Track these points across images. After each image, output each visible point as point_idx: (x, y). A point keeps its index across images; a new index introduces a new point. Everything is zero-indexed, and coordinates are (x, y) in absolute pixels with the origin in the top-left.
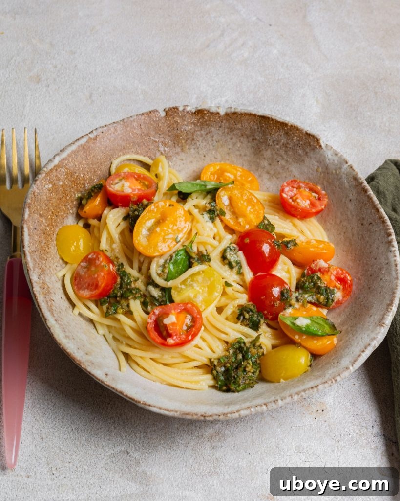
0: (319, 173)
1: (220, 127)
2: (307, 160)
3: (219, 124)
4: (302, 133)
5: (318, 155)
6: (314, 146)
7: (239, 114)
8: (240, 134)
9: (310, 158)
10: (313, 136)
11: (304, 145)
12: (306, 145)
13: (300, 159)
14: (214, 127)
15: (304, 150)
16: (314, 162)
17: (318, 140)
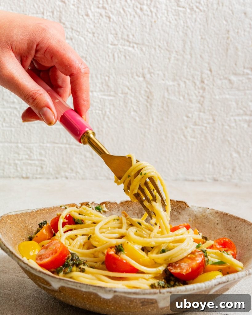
0: (191, 221)
1: (118, 211)
2: (181, 217)
3: (118, 209)
4: (174, 202)
5: (188, 212)
6: (184, 207)
7: (130, 201)
8: (132, 214)
9: (183, 215)
10: (182, 202)
11: (177, 208)
12: (178, 208)
13: (176, 218)
14: (115, 212)
15: (178, 212)
16: (186, 217)
17: (185, 203)
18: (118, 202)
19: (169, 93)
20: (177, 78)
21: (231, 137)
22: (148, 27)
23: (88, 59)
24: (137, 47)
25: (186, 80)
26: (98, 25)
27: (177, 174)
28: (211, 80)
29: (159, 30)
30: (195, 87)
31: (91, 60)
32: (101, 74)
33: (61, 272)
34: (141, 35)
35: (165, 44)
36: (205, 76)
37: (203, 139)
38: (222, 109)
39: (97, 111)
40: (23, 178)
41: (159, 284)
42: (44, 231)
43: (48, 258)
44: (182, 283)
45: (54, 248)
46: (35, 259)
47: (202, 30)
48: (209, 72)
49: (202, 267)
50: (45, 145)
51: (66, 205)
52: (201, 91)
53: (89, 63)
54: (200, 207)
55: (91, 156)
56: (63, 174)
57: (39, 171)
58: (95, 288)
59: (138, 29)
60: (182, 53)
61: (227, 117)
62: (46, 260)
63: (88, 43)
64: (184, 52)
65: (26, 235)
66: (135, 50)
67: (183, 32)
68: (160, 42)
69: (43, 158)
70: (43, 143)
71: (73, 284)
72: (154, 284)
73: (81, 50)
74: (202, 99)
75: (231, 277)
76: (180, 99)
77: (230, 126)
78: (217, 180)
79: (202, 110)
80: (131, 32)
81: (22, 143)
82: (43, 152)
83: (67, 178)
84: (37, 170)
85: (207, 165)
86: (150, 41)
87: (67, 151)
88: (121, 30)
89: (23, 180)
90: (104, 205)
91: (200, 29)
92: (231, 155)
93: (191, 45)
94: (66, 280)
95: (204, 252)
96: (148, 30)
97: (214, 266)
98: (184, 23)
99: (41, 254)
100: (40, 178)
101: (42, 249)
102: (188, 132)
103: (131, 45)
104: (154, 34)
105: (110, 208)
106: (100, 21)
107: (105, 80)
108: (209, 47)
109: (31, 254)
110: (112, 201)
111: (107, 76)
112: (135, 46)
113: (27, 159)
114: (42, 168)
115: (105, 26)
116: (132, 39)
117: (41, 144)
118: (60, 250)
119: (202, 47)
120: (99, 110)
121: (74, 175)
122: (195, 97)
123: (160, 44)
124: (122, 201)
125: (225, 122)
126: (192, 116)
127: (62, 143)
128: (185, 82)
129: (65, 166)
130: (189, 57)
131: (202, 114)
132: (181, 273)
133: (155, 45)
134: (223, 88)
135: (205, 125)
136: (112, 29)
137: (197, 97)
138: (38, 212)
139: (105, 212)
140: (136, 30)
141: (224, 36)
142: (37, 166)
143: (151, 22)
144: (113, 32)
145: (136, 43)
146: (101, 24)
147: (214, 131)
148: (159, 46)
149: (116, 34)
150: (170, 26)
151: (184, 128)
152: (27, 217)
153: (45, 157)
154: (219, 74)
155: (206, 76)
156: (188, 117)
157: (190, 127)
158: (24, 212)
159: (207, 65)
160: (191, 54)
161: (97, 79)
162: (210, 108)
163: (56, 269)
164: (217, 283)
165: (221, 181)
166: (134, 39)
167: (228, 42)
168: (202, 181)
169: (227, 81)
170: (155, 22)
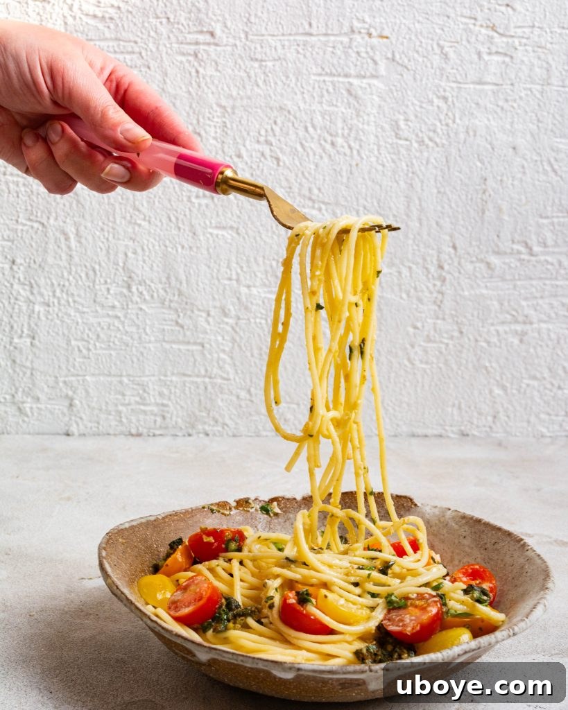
3: (298, 510)
5: (416, 514)
6: (408, 507)
14: (293, 514)
17: (411, 500)
18: (299, 498)
19: (382, 287)
20: (397, 261)
21: (490, 362)
22: (344, 174)
23: (242, 230)
24: (327, 210)
25: (411, 265)
26: (258, 173)
27: (398, 425)
28: (456, 264)
29: (364, 179)
30: (427, 276)
31: (247, 233)
32: (264, 257)
33: (209, 629)
34: (333, 188)
35: (376, 204)
36: (444, 257)
37: (441, 365)
38: (475, 313)
39: (258, 320)
40: (132, 435)
41: (368, 650)
42: (179, 556)
43: (188, 606)
44: (405, 648)
45: (198, 590)
46: (166, 608)
47: (440, 178)
48: (452, 251)
49: (439, 622)
50: (169, 379)
51: (212, 505)
52: (438, 283)
53: (244, 238)
54: (436, 507)
55: (248, 397)
56: (200, 427)
57: (158, 424)
58: (266, 663)
59: (327, 179)
60: (405, 217)
61: (483, 327)
62: (186, 611)
63: (240, 204)
64: (408, 216)
65: (149, 561)
66: (323, 215)
67: (406, 183)
68: (366, 200)
69: (165, 402)
70: (166, 376)
71: (230, 656)
72: (361, 650)
73: (230, 215)
74: (440, 297)
75: (484, 640)
76: (401, 298)
77: (488, 343)
78: (468, 435)
79: (441, 316)
80: (315, 184)
81: (129, 375)
82: (166, 391)
83: (207, 435)
84: (155, 421)
85: (450, 409)
86: (349, 199)
87: (206, 388)
88: (299, 181)
89: (131, 439)
90: (275, 503)
91: (436, 176)
92: (491, 392)
93: (420, 205)
94: (220, 650)
95: (442, 598)
96: (345, 180)
97: (457, 620)
98: (407, 166)
99: (176, 599)
100: (161, 435)
101: (177, 591)
102: (416, 353)
103: (316, 206)
104: (357, 186)
105: (286, 507)
106: (261, 165)
107: (271, 266)
108: (451, 207)
109: (160, 597)
110: (288, 495)
111: (274, 259)
112: (323, 207)
113: (138, 403)
114: (164, 418)
115: (270, 174)
116: (318, 196)
117: (162, 378)
118: (208, 595)
119: (439, 208)
120: (261, 318)
121: (220, 429)
122: (427, 294)
123: (365, 203)
124: (306, 496)
125: (481, 336)
126: (423, 326)
127: (198, 376)
128: (410, 268)
129: (204, 414)
130: (418, 225)
131: (439, 322)
132: (404, 632)
133: (358, 205)
134: (476, 277)
135: (446, 341)
136: (282, 178)
137: (431, 293)
138: (167, 520)
139: (276, 515)
140: (324, 180)
141: (477, 187)
142: (156, 415)
143: (351, 165)
144: (284, 183)
145: (323, 203)
146: (263, 170)
147: (461, 352)
148: (365, 208)
149: (290, 188)
150: (383, 172)
151: (408, 346)
152: (150, 529)
153: (169, 399)
154: (469, 254)
155: (447, 257)
156: (416, 328)
157: (420, 345)
158: (143, 521)
159: (448, 238)
160: (420, 220)
161: (258, 264)
162: (453, 312)
163: (202, 624)
164: (461, 653)
165: (474, 435)
166: (321, 195)
167: (484, 198)
168: (441, 436)
169: (483, 266)
170: (357, 165)
